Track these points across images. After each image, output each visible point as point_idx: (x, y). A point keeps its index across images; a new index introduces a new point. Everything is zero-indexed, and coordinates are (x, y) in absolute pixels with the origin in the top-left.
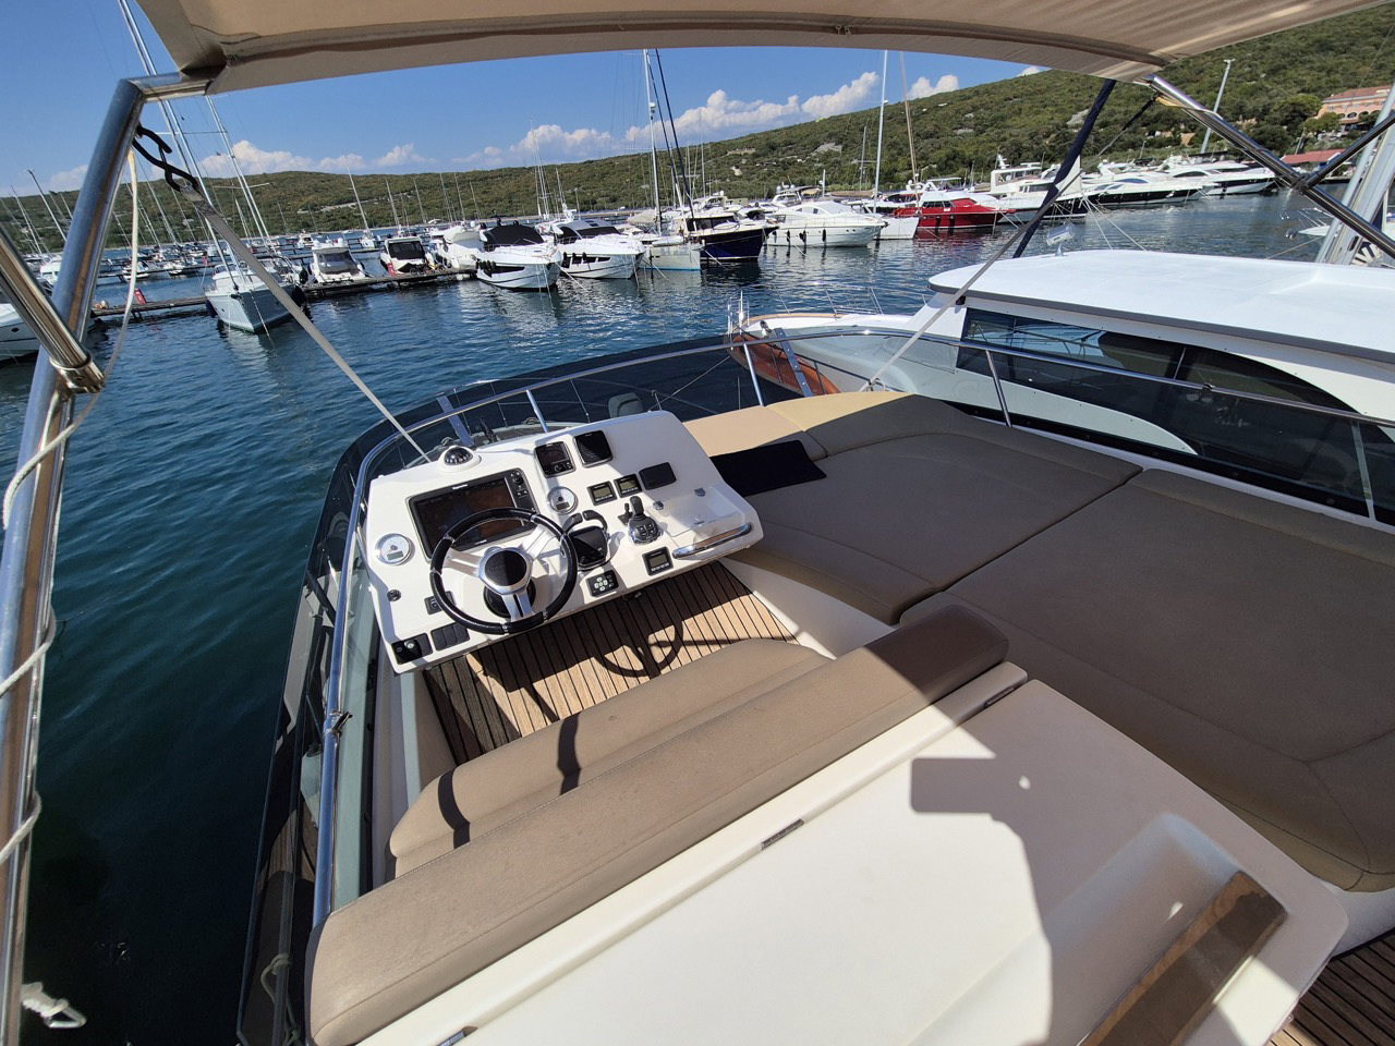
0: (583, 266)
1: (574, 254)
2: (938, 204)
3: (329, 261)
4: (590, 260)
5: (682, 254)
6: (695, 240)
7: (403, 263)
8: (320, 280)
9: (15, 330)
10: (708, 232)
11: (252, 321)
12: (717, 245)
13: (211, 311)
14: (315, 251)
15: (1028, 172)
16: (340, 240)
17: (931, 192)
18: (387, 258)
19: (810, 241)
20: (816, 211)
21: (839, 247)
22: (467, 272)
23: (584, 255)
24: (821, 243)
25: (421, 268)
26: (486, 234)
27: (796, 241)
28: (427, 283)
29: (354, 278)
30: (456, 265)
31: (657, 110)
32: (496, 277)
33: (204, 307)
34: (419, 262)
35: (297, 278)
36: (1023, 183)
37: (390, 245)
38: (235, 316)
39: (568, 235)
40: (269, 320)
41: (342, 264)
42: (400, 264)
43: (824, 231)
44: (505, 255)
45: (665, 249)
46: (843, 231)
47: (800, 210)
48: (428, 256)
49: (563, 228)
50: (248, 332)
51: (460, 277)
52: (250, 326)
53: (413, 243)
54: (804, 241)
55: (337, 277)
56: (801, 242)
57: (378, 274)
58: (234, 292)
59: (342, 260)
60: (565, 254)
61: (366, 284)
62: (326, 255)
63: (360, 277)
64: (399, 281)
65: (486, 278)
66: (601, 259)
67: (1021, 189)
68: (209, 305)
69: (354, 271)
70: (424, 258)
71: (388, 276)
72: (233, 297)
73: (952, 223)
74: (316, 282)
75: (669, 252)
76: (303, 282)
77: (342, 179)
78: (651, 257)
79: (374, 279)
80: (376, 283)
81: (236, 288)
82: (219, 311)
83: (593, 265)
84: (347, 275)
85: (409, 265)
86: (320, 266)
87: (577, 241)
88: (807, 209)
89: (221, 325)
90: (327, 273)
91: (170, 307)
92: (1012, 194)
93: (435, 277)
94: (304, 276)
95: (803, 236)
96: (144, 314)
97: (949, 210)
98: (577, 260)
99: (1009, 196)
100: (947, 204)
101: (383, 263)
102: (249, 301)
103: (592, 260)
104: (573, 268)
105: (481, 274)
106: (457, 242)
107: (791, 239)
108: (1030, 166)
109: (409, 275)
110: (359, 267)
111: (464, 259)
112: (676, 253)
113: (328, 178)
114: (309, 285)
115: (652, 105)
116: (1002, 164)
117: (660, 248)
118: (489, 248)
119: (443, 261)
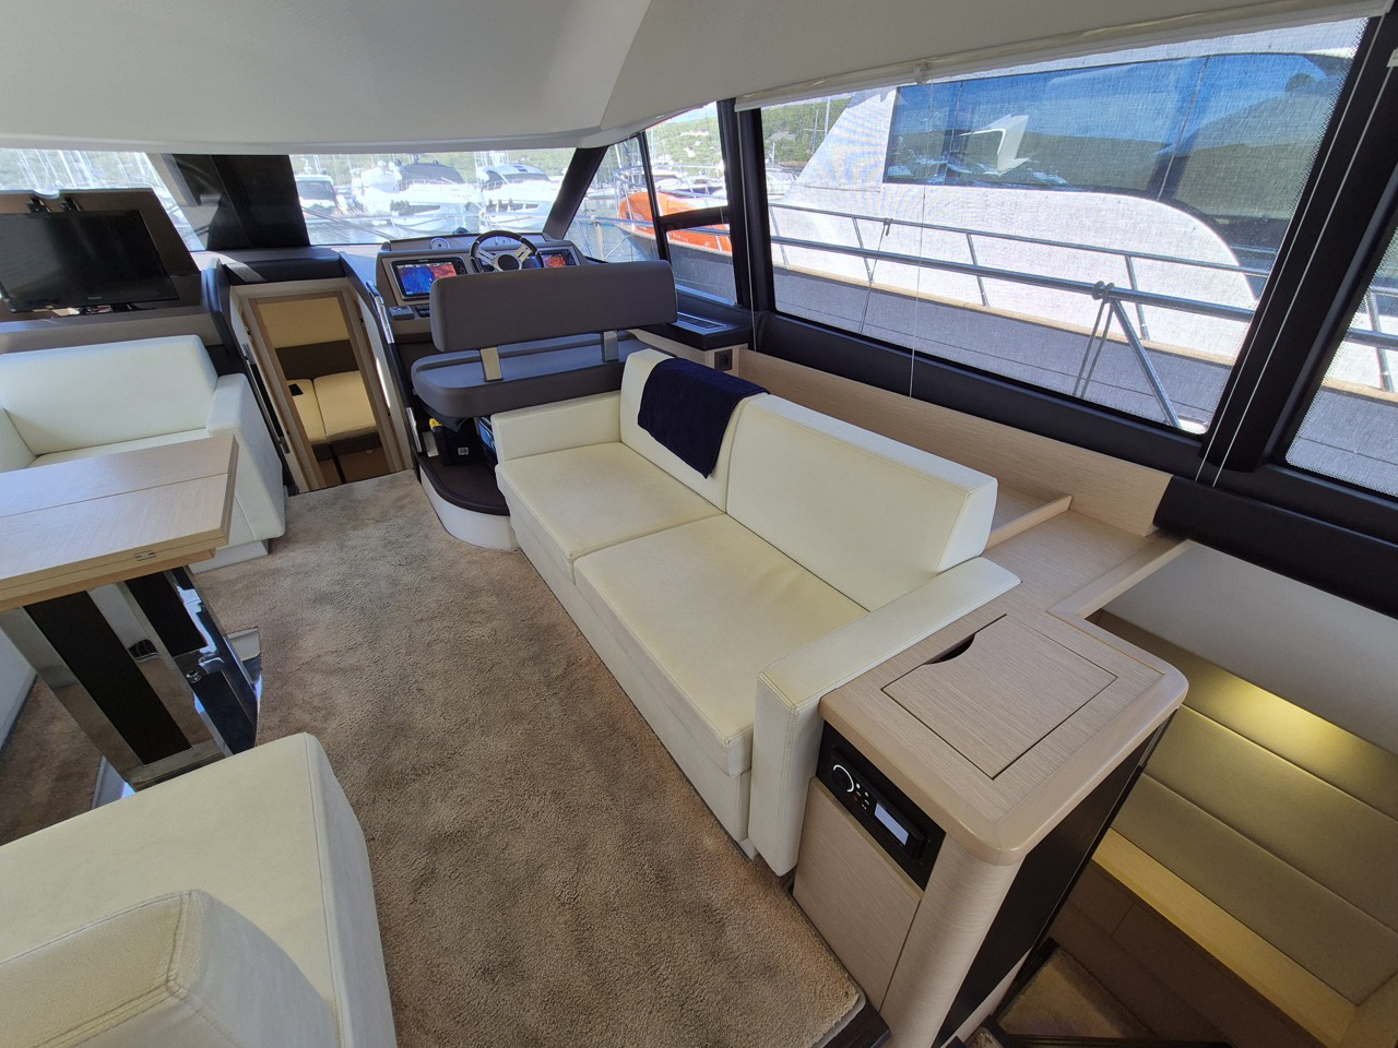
0: (509, 214)
1: (500, 201)
4: (515, 207)
23: (511, 201)
30: (372, 211)
39: (495, 180)
44: (418, 193)
45: (601, 202)
48: (340, 198)
49: (490, 173)
60: (491, 202)
66: (528, 206)
70: (335, 200)
75: (605, 205)
78: (586, 210)
83: (521, 214)
85: (316, 205)
87: (503, 186)
93: (345, 220)
98: (503, 207)
103: (519, 206)
104: (499, 216)
105: (396, 218)
111: (379, 203)
112: (610, 206)
117: (594, 201)
118: (403, 186)
119: (358, 206)
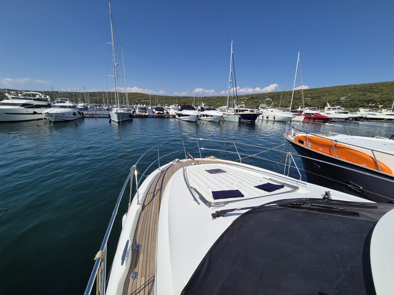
0: (205, 117)
1: (203, 114)
2: (309, 114)
3: (141, 109)
4: (207, 116)
5: (233, 117)
6: (237, 115)
7: (158, 112)
8: (137, 113)
9: (64, 114)
10: (241, 113)
11: (118, 120)
12: (244, 117)
13: (110, 117)
14: (138, 107)
15: (338, 108)
16: (145, 105)
17: (307, 111)
18: (154, 110)
19: (269, 119)
20: (272, 111)
21: (278, 121)
22: (173, 116)
24: (273, 120)
25: (162, 114)
26: (181, 107)
27: (265, 118)
28: (163, 117)
29: (146, 114)
30: (171, 114)
31: (232, 82)
32: (181, 117)
33: (108, 116)
34: (162, 112)
35: (132, 112)
36: (336, 111)
37: (156, 108)
38: (115, 118)
39: (203, 110)
40: (122, 120)
41: (144, 111)
42: (157, 112)
43: (274, 117)
44: (185, 112)
46: (281, 117)
47: (267, 111)
48: (164, 111)
49: (202, 108)
50: (117, 122)
51: (171, 117)
52: (117, 121)
53: (161, 108)
54: (268, 119)
55: (141, 113)
56: (267, 119)
57: (151, 114)
58: (116, 112)
59: (144, 109)
60: (201, 114)
61: (148, 116)
62: (140, 108)
63: (147, 114)
64: (156, 116)
65: (178, 118)
66: (211, 116)
67: (335, 112)
68: (109, 115)
69: (146, 113)
70: (163, 112)
71: (153, 114)
72: (116, 113)
73: (314, 119)
74: (136, 114)
75: (230, 117)
76: (133, 114)
77: (148, 95)
78: (224, 117)
79: (150, 114)
80: (150, 116)
81: (117, 111)
82: (111, 117)
83: (208, 117)
84: (144, 113)
86: (138, 110)
87: (205, 111)
88: (269, 111)
89: (111, 120)
90: (139, 112)
91: (101, 115)
92: (332, 114)
93: (165, 116)
94: (133, 112)
95: (267, 118)
96: (94, 116)
97: (313, 116)
98: (204, 116)
99: (331, 114)
100: (313, 114)
101: (153, 112)
102: (119, 115)
103: (208, 116)
104: (202, 118)
105: (177, 117)
106: (173, 109)
107: (264, 118)
108: (338, 107)
109: (159, 115)
110: (147, 112)
111: (173, 113)
112: (231, 117)
113: (144, 94)
114: (134, 114)
115: (231, 81)
116: (328, 105)
117: (227, 116)
118: (181, 110)
119: (168, 113)
